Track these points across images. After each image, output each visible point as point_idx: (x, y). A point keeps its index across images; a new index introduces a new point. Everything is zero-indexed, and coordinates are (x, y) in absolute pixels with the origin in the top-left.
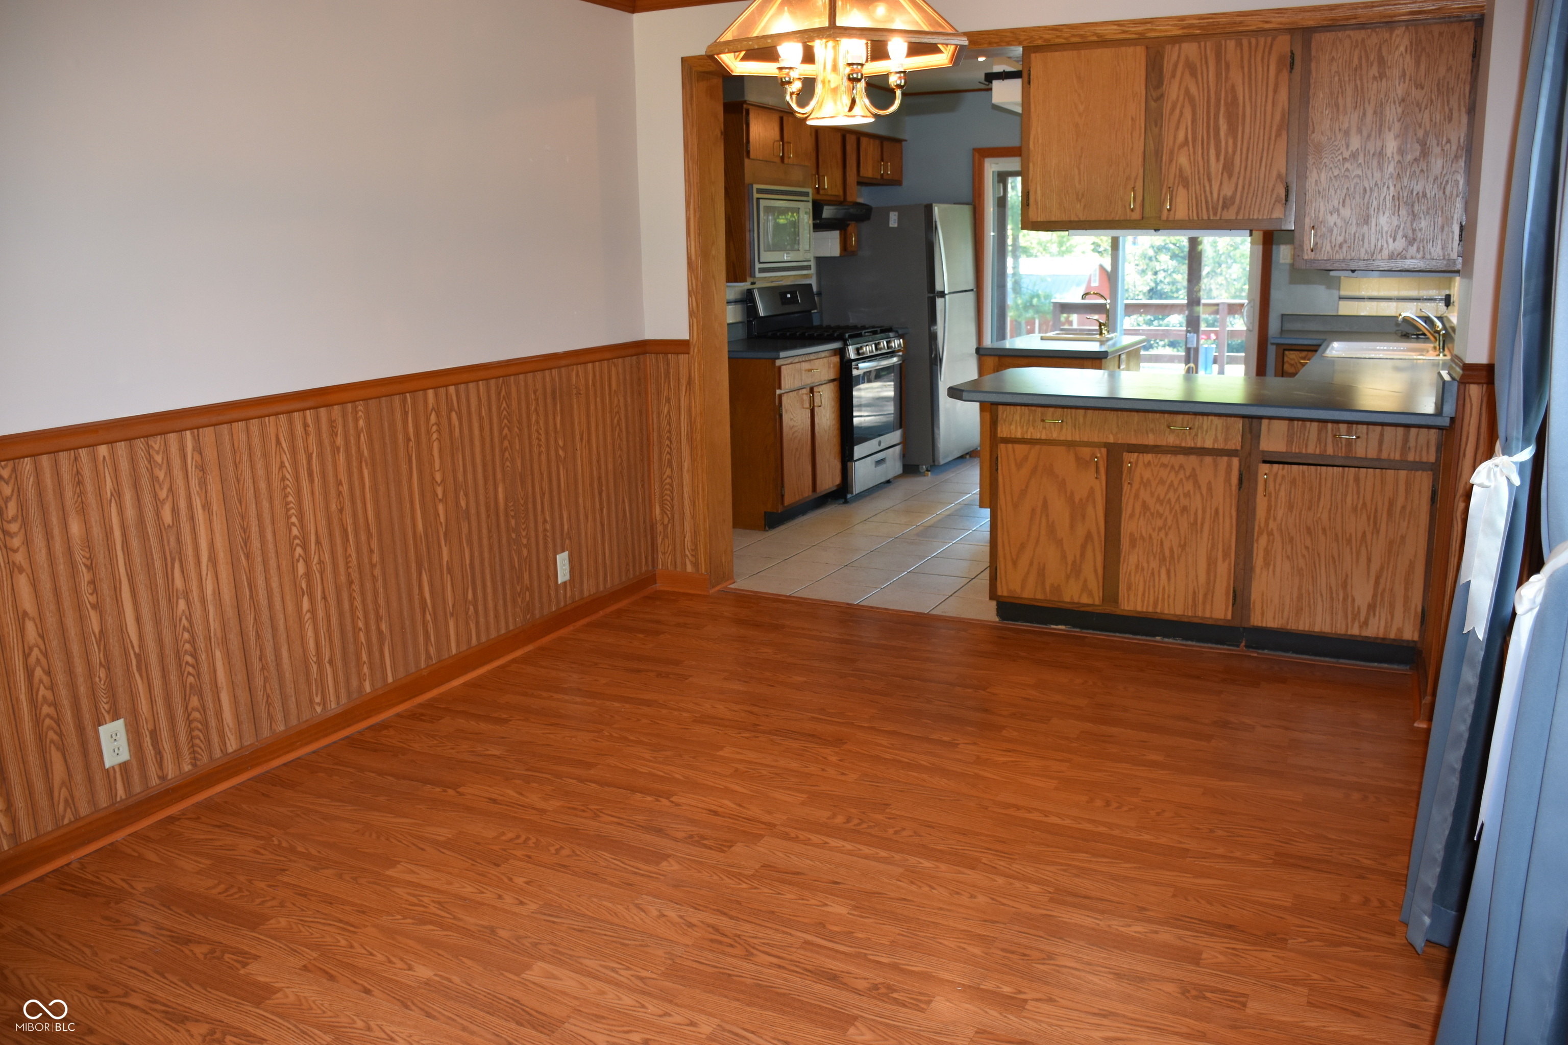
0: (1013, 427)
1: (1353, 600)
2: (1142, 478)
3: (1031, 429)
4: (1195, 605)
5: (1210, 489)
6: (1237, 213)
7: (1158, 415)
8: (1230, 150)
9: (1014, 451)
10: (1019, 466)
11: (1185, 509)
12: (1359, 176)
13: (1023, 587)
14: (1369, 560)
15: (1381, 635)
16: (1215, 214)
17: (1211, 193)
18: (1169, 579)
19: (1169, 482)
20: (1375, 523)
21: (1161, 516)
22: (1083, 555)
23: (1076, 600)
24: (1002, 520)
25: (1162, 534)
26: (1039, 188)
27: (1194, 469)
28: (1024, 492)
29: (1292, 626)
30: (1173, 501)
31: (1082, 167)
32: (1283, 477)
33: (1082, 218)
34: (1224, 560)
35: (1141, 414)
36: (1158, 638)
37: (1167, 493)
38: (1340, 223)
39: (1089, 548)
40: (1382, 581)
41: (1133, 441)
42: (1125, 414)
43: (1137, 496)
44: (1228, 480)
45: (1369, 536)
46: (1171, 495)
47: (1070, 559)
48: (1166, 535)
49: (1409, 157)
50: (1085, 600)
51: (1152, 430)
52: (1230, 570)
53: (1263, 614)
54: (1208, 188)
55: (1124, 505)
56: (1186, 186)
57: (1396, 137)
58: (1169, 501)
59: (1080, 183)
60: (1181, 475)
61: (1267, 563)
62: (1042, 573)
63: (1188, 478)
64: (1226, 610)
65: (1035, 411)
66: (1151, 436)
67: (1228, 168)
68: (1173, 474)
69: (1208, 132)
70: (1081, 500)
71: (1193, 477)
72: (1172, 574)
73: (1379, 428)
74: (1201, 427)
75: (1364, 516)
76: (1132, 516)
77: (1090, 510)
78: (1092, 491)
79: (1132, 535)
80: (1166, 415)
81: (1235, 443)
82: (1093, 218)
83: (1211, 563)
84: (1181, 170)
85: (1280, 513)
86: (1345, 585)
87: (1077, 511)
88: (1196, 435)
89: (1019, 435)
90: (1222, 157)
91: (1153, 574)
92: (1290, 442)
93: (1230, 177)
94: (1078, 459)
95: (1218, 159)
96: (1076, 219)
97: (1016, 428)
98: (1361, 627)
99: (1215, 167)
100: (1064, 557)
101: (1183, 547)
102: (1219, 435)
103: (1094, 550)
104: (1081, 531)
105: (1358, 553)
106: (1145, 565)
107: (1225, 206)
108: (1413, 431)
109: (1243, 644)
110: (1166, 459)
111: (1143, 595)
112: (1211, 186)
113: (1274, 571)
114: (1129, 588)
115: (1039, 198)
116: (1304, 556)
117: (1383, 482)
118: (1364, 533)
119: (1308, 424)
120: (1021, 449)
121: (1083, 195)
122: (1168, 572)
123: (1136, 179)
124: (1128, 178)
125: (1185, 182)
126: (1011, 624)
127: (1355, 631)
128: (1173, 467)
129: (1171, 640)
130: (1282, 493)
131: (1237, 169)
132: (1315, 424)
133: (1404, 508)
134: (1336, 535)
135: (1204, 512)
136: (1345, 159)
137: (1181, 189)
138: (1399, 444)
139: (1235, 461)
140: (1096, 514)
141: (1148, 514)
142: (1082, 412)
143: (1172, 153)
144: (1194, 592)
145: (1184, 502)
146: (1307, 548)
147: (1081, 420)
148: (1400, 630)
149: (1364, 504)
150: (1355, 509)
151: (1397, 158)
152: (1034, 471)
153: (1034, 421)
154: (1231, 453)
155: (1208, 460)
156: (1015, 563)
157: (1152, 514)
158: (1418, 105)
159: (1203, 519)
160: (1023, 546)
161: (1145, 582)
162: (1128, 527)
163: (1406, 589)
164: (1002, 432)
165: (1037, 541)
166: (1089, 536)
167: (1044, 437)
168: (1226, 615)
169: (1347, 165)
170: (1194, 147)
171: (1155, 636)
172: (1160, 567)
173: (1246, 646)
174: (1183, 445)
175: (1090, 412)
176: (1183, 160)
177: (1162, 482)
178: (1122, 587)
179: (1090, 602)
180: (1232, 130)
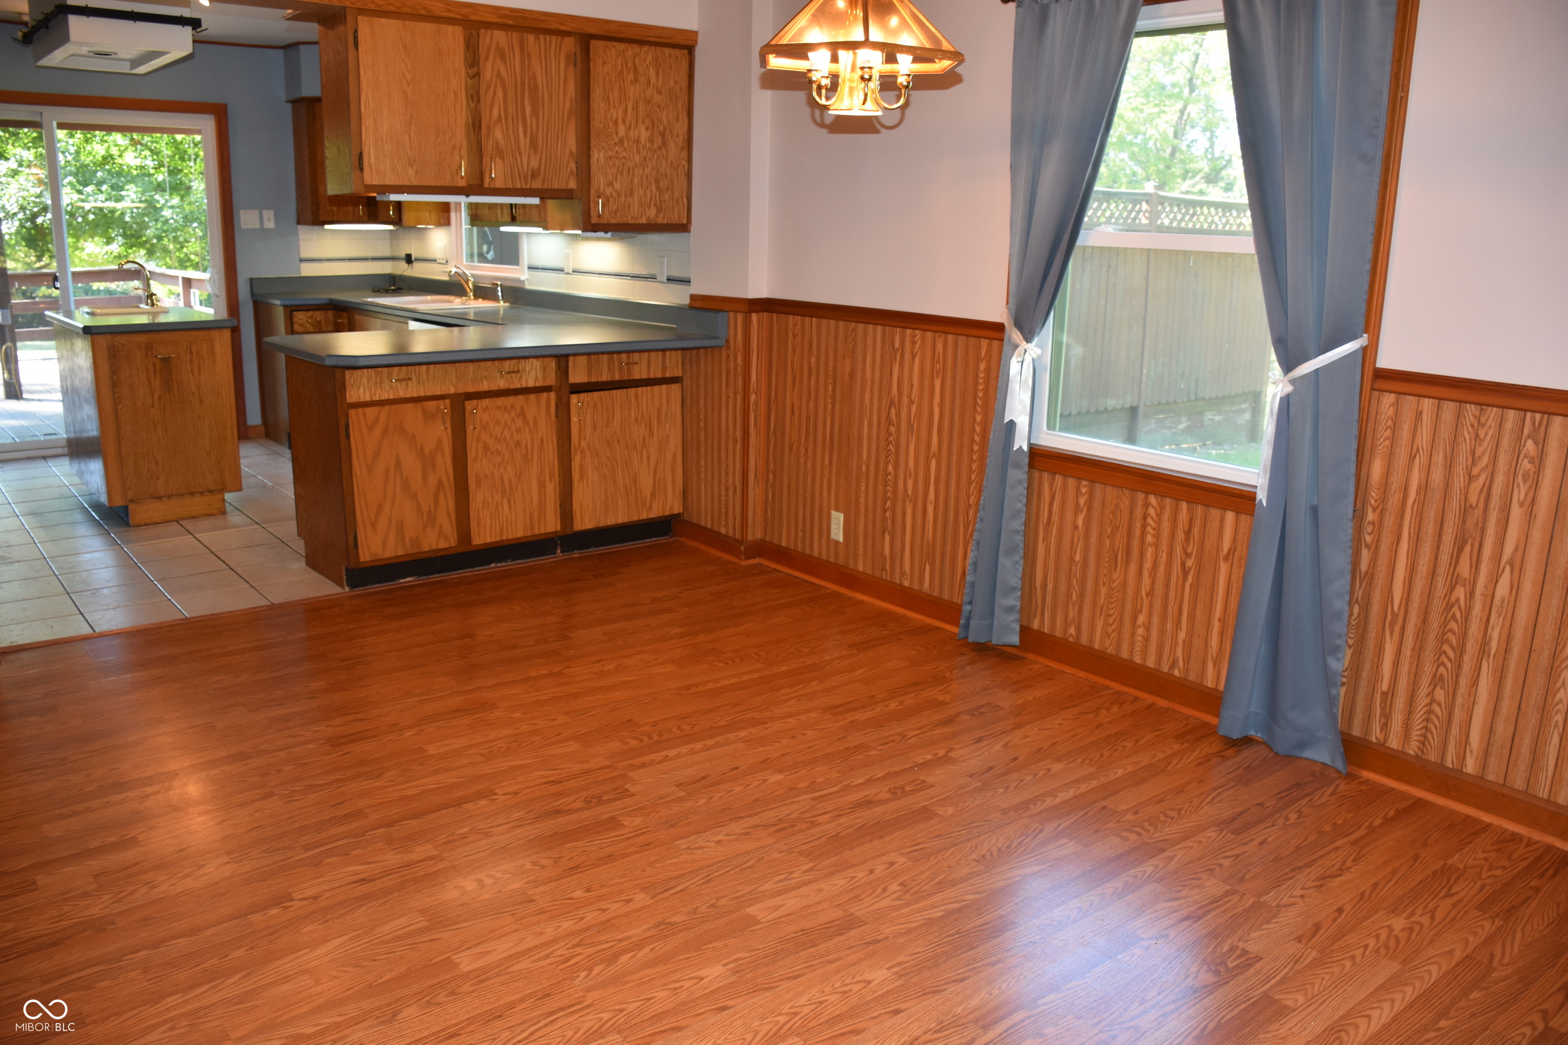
0: (361, 391)
1: (641, 492)
2: (481, 421)
3: (379, 391)
4: (532, 526)
5: (535, 422)
6: (543, 182)
7: (489, 363)
8: (534, 128)
9: (364, 415)
10: (370, 429)
11: (518, 443)
12: (624, 157)
13: (384, 547)
14: (649, 458)
15: (661, 515)
16: (526, 184)
17: (522, 165)
18: (510, 508)
19: (503, 421)
20: (650, 429)
21: (499, 453)
22: (436, 503)
23: (434, 547)
24: (358, 486)
25: (502, 470)
26: (372, 152)
27: (522, 407)
28: (377, 454)
29: (603, 524)
30: (508, 437)
31: (412, 133)
32: (588, 403)
33: (415, 183)
34: (551, 481)
35: (476, 364)
36: (493, 565)
37: (502, 432)
38: (615, 195)
39: (442, 495)
40: (658, 472)
41: (471, 390)
42: (462, 364)
43: (478, 439)
44: (548, 412)
45: (647, 440)
46: (506, 433)
47: (425, 510)
48: (505, 469)
49: (655, 146)
50: (442, 545)
51: (486, 377)
52: (555, 489)
53: (582, 519)
54: (519, 160)
55: (468, 449)
56: (502, 158)
57: (647, 129)
58: (505, 439)
59: (411, 149)
60: (513, 414)
61: (582, 477)
62: (400, 531)
63: (518, 416)
64: (556, 523)
65: (381, 372)
66: (485, 383)
67: (533, 144)
68: (506, 415)
69: (517, 111)
70: (431, 451)
71: (522, 414)
72: (512, 503)
73: (646, 354)
74: (524, 370)
75: (643, 426)
76: (476, 458)
77: (439, 460)
78: (440, 442)
79: (477, 475)
80: (496, 362)
81: (551, 380)
82: (425, 183)
83: (542, 485)
84: (497, 143)
85: (588, 432)
86: (635, 481)
87: (427, 462)
88: (521, 377)
89: (368, 399)
90: (528, 134)
91: (497, 506)
92: (590, 373)
93: (535, 151)
94: (425, 413)
95: (525, 136)
96: (409, 184)
97: (364, 391)
98: (648, 512)
99: (524, 142)
100: (420, 509)
101: (519, 477)
102: (539, 375)
103: (446, 496)
104: (432, 481)
105: (642, 455)
106: (490, 500)
107: (534, 177)
108: (668, 353)
109: (559, 551)
110: (500, 401)
111: (491, 527)
112: (521, 158)
113: (587, 482)
114: (479, 524)
115: (373, 161)
116: (607, 465)
117: (653, 396)
118: (644, 438)
119: (601, 356)
120: (371, 411)
121: (414, 161)
122: (509, 501)
123: (460, 148)
124: (454, 147)
125: (500, 154)
126: (359, 591)
127: (644, 516)
128: (506, 408)
129: (503, 564)
130: (588, 417)
131: (540, 146)
132: (606, 356)
133: (667, 413)
134: (627, 444)
135: (533, 443)
136: (616, 144)
137: (498, 160)
138: (660, 366)
139: (553, 395)
140: (445, 462)
141: (489, 453)
142: (424, 367)
143: (489, 127)
144: (531, 514)
145: (517, 437)
146: (608, 458)
147: (425, 376)
148: (672, 507)
149: (642, 415)
150: (637, 420)
151: (648, 145)
152: (385, 431)
153: (381, 382)
154: (548, 389)
155: (532, 397)
156: (374, 526)
157: (492, 453)
158: (659, 107)
159: (533, 449)
160: (380, 507)
161: (491, 515)
162: (474, 468)
163: (673, 475)
164: (351, 397)
165: (394, 500)
166: (440, 484)
167: (391, 397)
168: (556, 527)
169: (617, 148)
170: (506, 123)
171: (489, 564)
172: (502, 499)
173: (562, 552)
174: (512, 387)
175: (432, 367)
176: (498, 134)
177: (498, 423)
178: (473, 524)
179: (446, 545)
180: (535, 112)
